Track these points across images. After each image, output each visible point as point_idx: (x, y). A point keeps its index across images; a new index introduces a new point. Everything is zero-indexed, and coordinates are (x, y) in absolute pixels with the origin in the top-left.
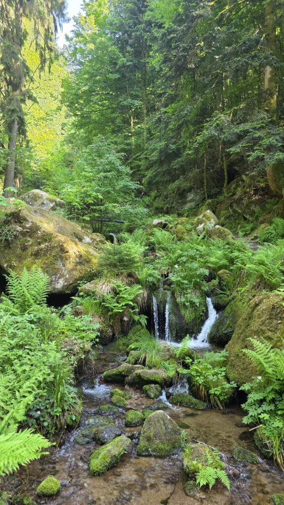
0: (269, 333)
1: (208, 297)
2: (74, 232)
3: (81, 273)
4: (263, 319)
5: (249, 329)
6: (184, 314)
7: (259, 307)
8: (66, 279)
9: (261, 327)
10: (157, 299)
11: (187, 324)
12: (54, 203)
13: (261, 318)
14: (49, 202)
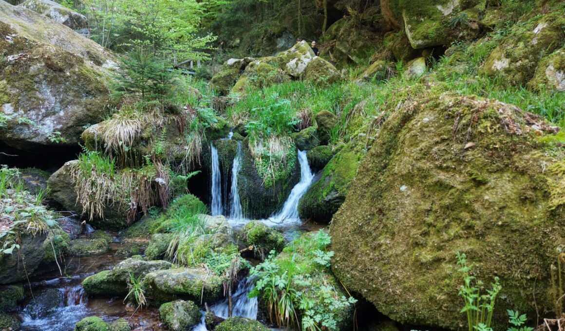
0: (438, 173)
1: (301, 150)
2: (88, 50)
3: (88, 110)
4: (422, 145)
5: (387, 173)
6: (262, 174)
7: (413, 122)
8: (60, 118)
9: (419, 164)
10: (219, 151)
11: (267, 190)
12: (67, 17)
13: (417, 145)
14: (58, 15)
